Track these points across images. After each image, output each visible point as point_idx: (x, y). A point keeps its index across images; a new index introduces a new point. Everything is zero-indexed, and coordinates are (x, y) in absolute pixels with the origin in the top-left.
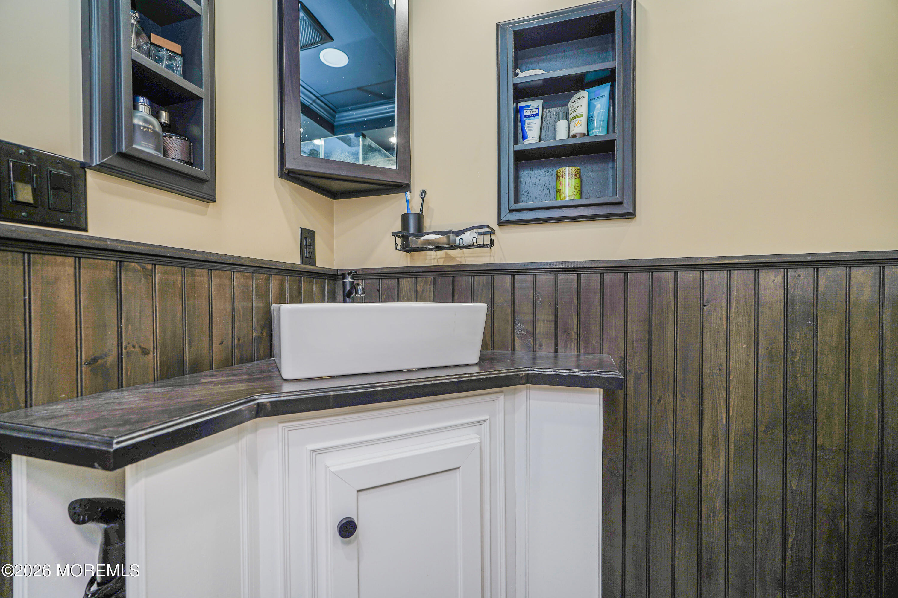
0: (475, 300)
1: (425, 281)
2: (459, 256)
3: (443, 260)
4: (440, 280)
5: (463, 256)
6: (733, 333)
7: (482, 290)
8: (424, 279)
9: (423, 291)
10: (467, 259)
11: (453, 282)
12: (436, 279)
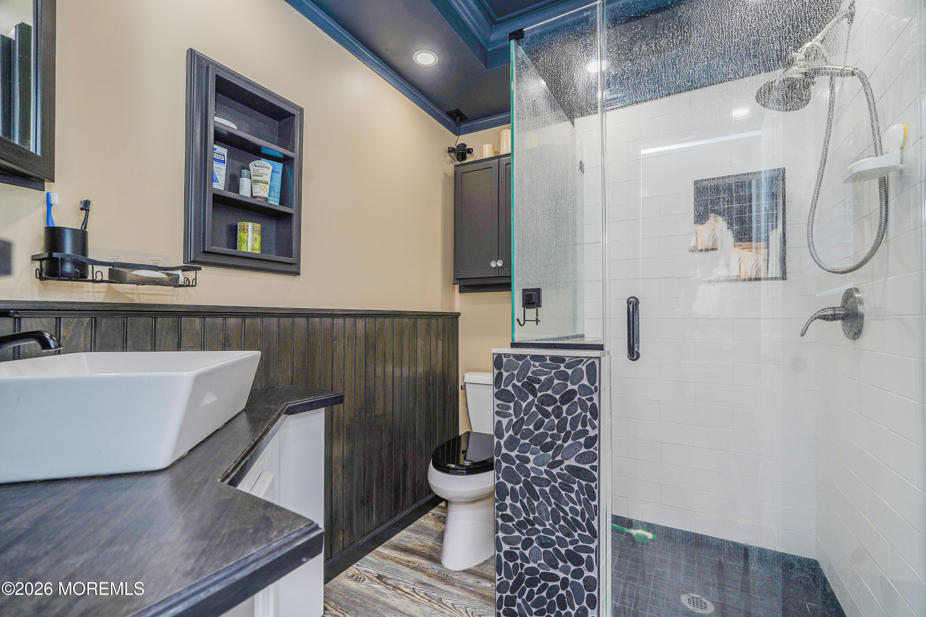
0: (157, 347)
1: (77, 323)
2: (131, 291)
3: (103, 295)
4: (104, 321)
5: (136, 291)
6: (346, 357)
7: (167, 334)
8: (76, 319)
9: (73, 336)
10: (141, 296)
11: (125, 325)
12: (98, 320)
